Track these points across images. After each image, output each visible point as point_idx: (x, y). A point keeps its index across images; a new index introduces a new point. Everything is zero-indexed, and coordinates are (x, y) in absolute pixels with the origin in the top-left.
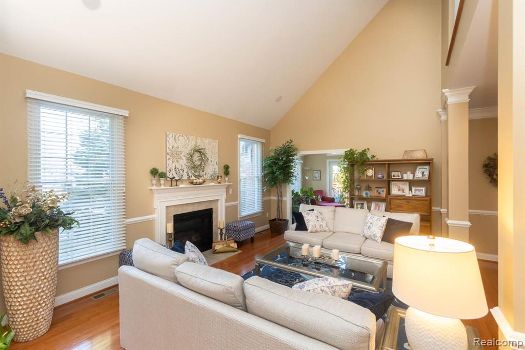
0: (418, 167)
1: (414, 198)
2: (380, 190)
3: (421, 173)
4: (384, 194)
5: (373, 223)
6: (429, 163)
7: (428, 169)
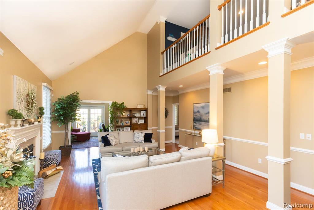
0: (142, 112)
1: (141, 124)
2: (127, 122)
3: (143, 114)
4: (129, 124)
5: (140, 135)
6: (146, 110)
7: (145, 113)
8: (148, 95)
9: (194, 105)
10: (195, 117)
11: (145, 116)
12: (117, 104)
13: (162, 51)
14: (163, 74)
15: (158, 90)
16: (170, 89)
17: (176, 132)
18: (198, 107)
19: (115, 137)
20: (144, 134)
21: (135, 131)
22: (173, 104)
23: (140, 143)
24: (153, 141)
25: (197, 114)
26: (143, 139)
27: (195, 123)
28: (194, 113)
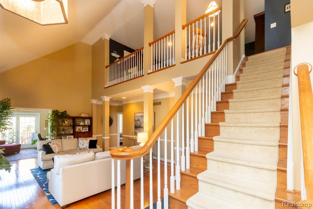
0: (86, 120)
1: (85, 132)
2: (70, 130)
3: (87, 122)
4: (72, 132)
5: (84, 142)
6: (91, 119)
7: (90, 121)
8: (92, 104)
9: (135, 114)
10: (136, 124)
11: (89, 124)
12: (59, 112)
13: (107, 65)
14: (107, 86)
15: (103, 100)
16: (115, 100)
17: (120, 139)
18: (138, 116)
19: (57, 145)
20: (88, 141)
21: (80, 139)
22: (118, 113)
23: (85, 149)
24: (98, 146)
25: (138, 122)
26: (88, 145)
27: (136, 129)
28: (135, 121)
